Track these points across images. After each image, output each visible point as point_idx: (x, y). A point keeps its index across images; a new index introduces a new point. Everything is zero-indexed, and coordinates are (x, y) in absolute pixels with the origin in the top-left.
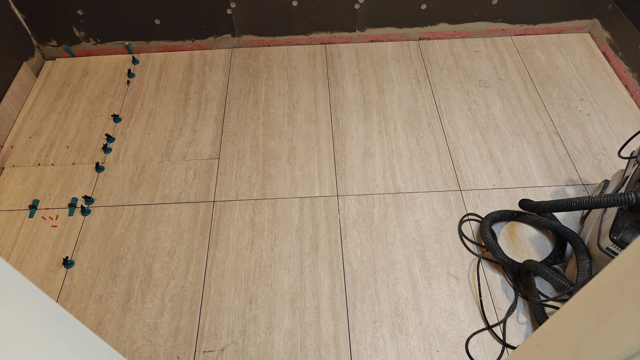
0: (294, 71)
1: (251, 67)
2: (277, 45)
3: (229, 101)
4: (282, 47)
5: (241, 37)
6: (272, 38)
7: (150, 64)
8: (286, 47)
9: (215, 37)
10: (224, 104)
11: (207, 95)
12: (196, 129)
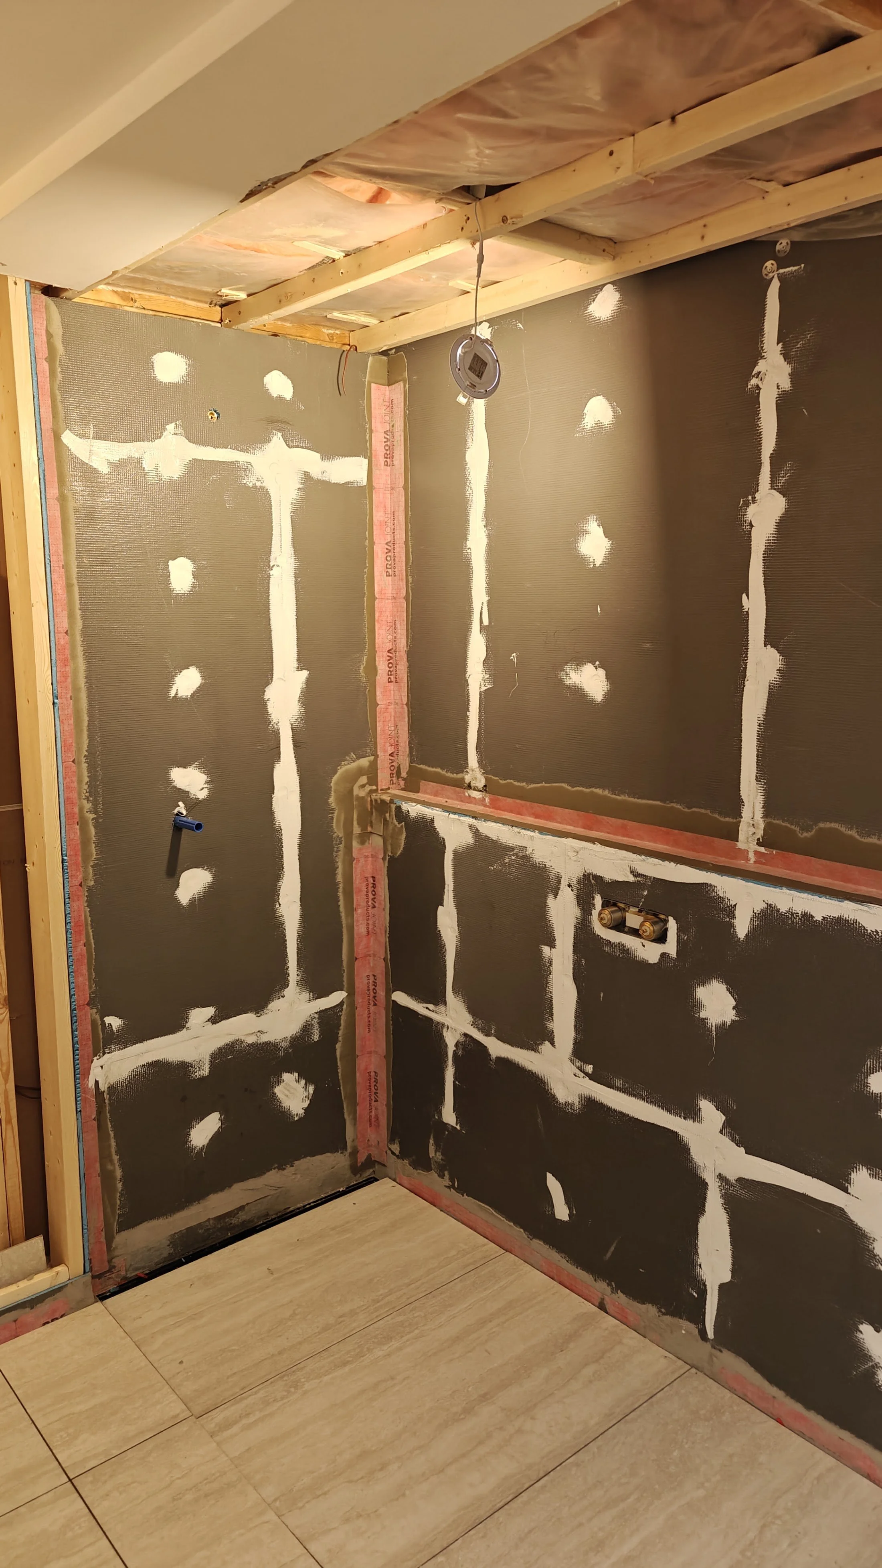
0: (785, 1545)
1: (686, 1446)
2: (811, 1440)
3: (544, 1487)
4: (820, 1454)
5: (721, 1351)
6: (799, 1408)
7: (502, 1284)
8: (830, 1461)
9: (661, 1312)
10: (526, 1486)
11: (520, 1431)
12: (407, 1492)
